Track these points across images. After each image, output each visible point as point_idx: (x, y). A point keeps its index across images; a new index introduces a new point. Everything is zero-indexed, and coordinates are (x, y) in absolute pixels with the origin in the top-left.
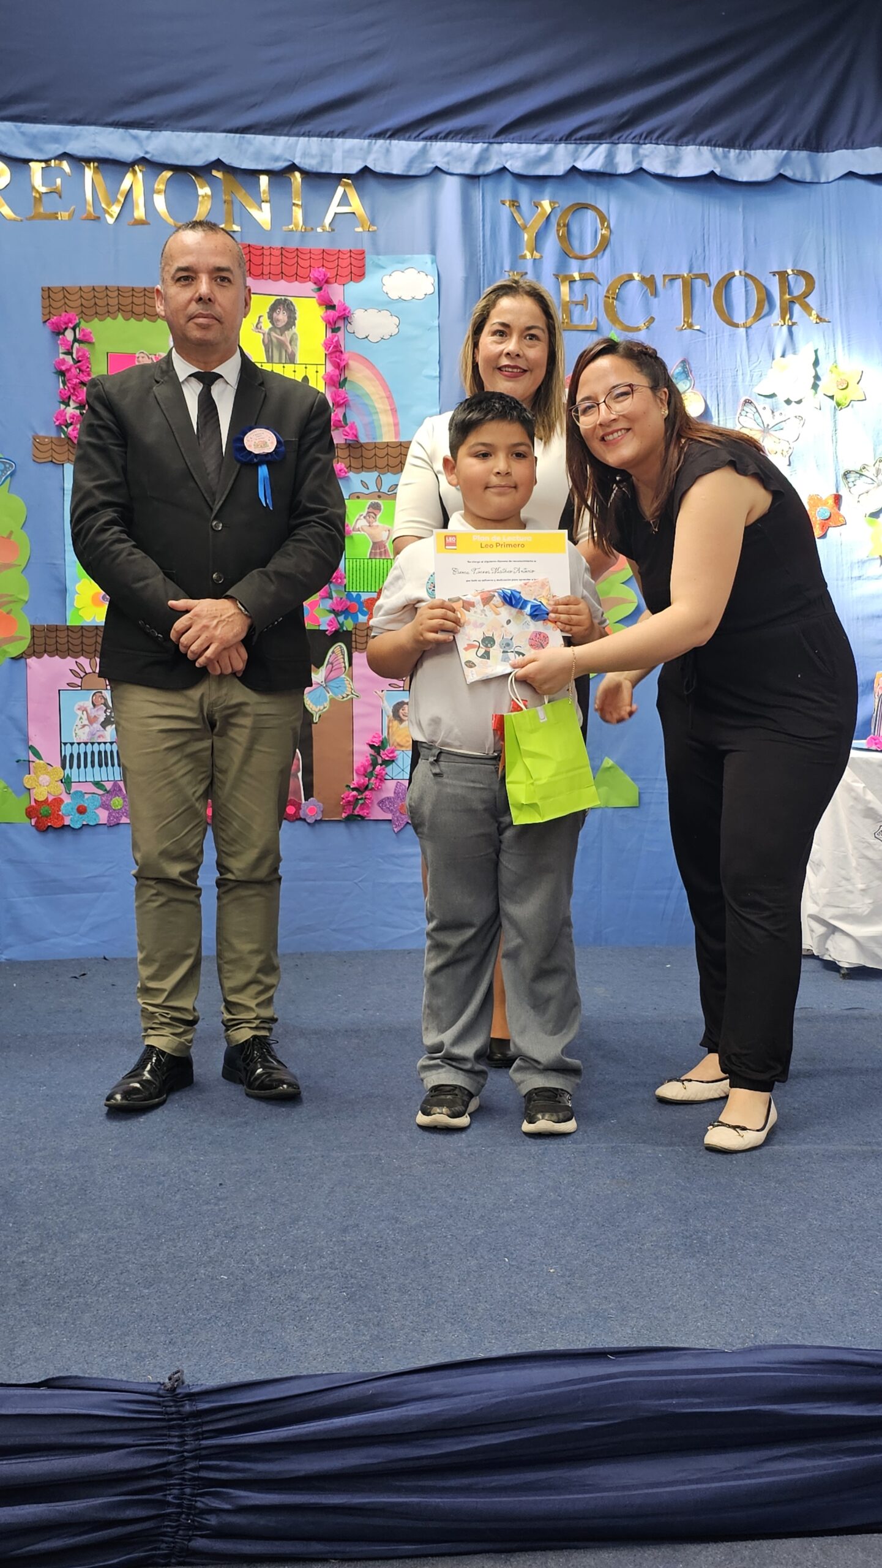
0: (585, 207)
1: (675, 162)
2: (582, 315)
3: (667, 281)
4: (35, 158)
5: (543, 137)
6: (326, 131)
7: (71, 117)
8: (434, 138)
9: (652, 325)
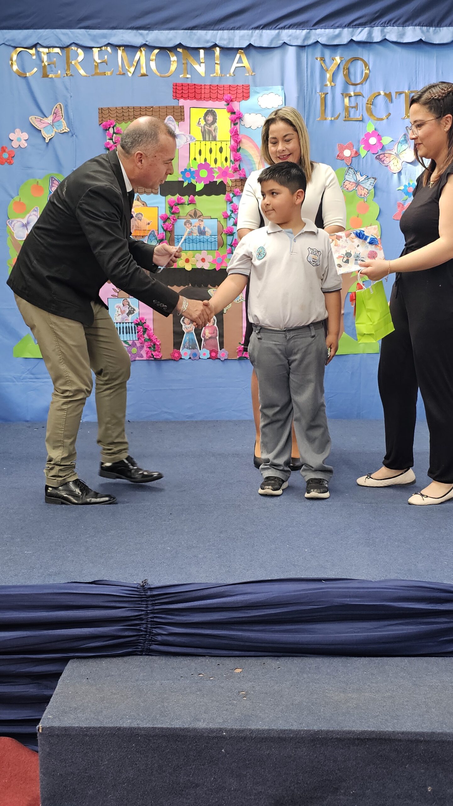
0: (357, 59)
1: (402, 35)
2: (355, 113)
3: (397, 95)
4: (95, 46)
5: (337, 25)
6: (232, 27)
7: (111, 26)
8: (284, 28)
9: (390, 117)
